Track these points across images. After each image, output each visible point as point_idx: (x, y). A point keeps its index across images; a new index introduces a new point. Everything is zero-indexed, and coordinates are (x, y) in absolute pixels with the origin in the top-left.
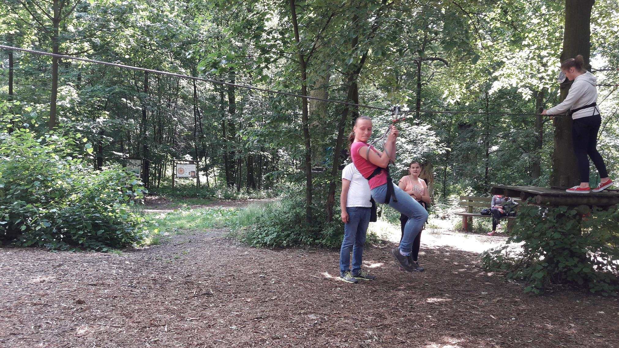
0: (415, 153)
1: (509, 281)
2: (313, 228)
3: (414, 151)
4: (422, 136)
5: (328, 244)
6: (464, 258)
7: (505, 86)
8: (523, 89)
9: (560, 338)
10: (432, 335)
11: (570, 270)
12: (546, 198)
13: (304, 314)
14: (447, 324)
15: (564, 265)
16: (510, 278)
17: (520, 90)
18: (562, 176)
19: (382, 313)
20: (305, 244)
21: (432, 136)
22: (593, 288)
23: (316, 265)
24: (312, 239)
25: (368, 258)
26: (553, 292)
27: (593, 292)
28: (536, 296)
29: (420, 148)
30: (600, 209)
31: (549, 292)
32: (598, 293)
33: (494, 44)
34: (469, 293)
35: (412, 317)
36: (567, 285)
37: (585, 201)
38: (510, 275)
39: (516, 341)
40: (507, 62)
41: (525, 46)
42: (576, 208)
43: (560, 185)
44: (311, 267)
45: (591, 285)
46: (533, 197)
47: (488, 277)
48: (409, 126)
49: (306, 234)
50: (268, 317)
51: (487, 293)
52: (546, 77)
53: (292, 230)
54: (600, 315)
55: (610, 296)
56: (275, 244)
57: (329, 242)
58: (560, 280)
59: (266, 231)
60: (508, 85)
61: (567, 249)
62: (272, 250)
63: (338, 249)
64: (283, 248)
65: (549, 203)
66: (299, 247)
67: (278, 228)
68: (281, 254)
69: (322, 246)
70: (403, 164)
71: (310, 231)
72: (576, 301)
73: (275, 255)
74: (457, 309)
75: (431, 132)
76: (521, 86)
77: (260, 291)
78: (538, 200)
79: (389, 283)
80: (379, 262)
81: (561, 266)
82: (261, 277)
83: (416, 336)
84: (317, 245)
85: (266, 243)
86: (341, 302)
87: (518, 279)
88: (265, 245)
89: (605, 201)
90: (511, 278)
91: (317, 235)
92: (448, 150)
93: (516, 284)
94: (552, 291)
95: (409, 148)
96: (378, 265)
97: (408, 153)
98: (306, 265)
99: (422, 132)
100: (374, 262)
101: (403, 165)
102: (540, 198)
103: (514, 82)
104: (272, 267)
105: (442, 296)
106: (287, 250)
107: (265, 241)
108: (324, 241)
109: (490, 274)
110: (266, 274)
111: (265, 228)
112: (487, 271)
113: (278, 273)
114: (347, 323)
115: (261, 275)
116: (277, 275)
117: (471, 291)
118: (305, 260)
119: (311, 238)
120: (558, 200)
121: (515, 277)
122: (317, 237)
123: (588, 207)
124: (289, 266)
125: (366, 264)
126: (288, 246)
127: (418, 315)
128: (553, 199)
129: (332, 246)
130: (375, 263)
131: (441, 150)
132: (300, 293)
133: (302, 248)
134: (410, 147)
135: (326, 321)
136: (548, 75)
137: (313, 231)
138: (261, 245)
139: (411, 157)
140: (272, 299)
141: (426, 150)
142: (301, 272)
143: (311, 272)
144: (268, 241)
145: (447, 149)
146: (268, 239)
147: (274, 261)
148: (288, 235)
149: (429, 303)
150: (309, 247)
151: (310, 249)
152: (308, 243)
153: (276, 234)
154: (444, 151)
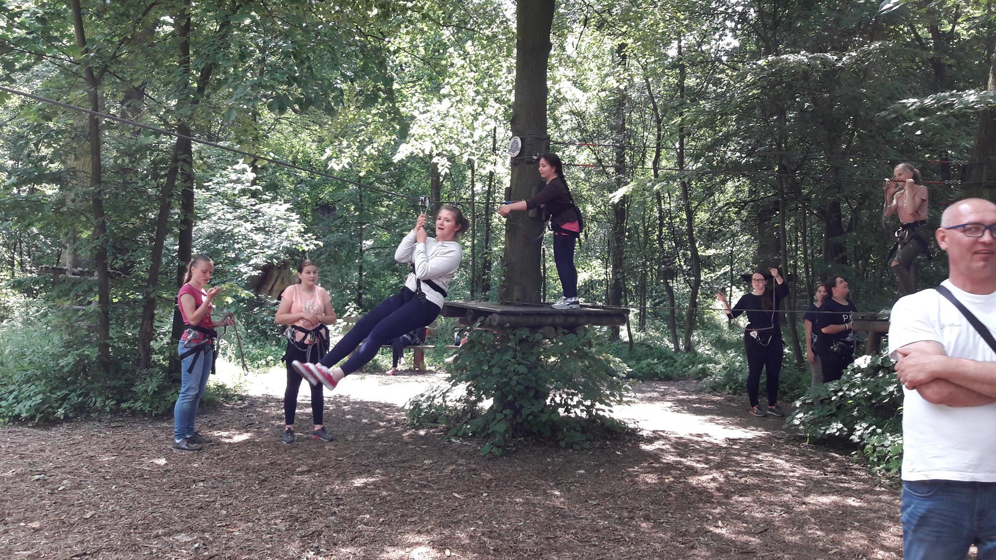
0: (269, 247)
1: (453, 440)
2: (114, 383)
3: (267, 245)
4: (280, 221)
5: (147, 408)
6: (373, 412)
7: (416, 152)
8: (439, 158)
9: (554, 513)
10: (390, 536)
11: (535, 417)
12: (505, 318)
13: (165, 535)
14: (402, 516)
15: (529, 411)
16: (454, 436)
17: (435, 160)
18: (516, 287)
19: (297, 513)
20: (101, 411)
21: (294, 221)
22: (563, 440)
23: (138, 449)
24: (113, 402)
25: (225, 427)
26: (516, 451)
27: (564, 446)
28: (496, 457)
29: (277, 240)
30: (566, 331)
31: (510, 450)
32: (570, 446)
33: (402, 88)
34: (406, 465)
35: (346, 513)
36: (529, 439)
37: (550, 320)
38: (453, 431)
39: (504, 527)
40: (420, 117)
41: (444, 96)
42: (540, 331)
43: (515, 298)
44: (129, 453)
45: (560, 436)
46: (486, 316)
47: (421, 437)
48: (256, 204)
49: (100, 395)
50: (99, 551)
51: (431, 461)
52: (472, 144)
53: (71, 388)
54: (581, 475)
55: (583, 448)
56: (39, 416)
57: (148, 405)
58: (520, 432)
59: (15, 393)
60: (420, 151)
61: (532, 388)
62: (33, 427)
63: (168, 414)
64: (56, 422)
65: (508, 325)
66: (88, 419)
67: (41, 385)
68: (56, 434)
69: (134, 413)
70: (250, 266)
71: (109, 387)
72: (546, 459)
73: (44, 436)
74: (403, 492)
75: (292, 214)
76: (438, 155)
77: (50, 506)
78: (494, 320)
79: (280, 465)
80: (247, 432)
81: (525, 412)
82: (38, 480)
83: (367, 542)
84: (124, 411)
85: (19, 415)
86: (217, 505)
87: (465, 436)
88: (16, 419)
89: (571, 320)
90: (456, 436)
91: (123, 393)
92: (318, 244)
93: (465, 443)
94: (514, 449)
95: (258, 240)
96: (245, 437)
97: (258, 247)
98: (118, 450)
99: (278, 214)
100: (238, 432)
101: (251, 268)
102: (497, 318)
103: (427, 147)
104: (51, 459)
105: (371, 474)
106: (65, 425)
107: (16, 412)
108: (139, 404)
109: (422, 433)
110: (43, 472)
111: (12, 388)
112: (417, 429)
113: (68, 470)
114: (248, 540)
115: (37, 477)
116: (69, 473)
117: (407, 461)
118: (112, 441)
119: (112, 399)
120: (519, 319)
121: (460, 433)
122: (122, 396)
123: (554, 329)
124: (85, 454)
125: (225, 437)
126: (67, 418)
127: (354, 509)
128: (513, 319)
129: (154, 412)
130: (240, 434)
131: (307, 245)
132: (133, 499)
133: (94, 420)
134: (259, 238)
135: (211, 542)
136: (474, 142)
137: (114, 388)
138: (7, 419)
139: (264, 255)
140: (85, 517)
141: (286, 244)
142: (113, 464)
143: (134, 461)
144: (24, 410)
145: (316, 242)
146: (23, 409)
147: (49, 448)
148: (64, 398)
149: (357, 488)
150: (109, 416)
151: (111, 421)
152: (108, 409)
153: (41, 396)
154: (312, 247)
